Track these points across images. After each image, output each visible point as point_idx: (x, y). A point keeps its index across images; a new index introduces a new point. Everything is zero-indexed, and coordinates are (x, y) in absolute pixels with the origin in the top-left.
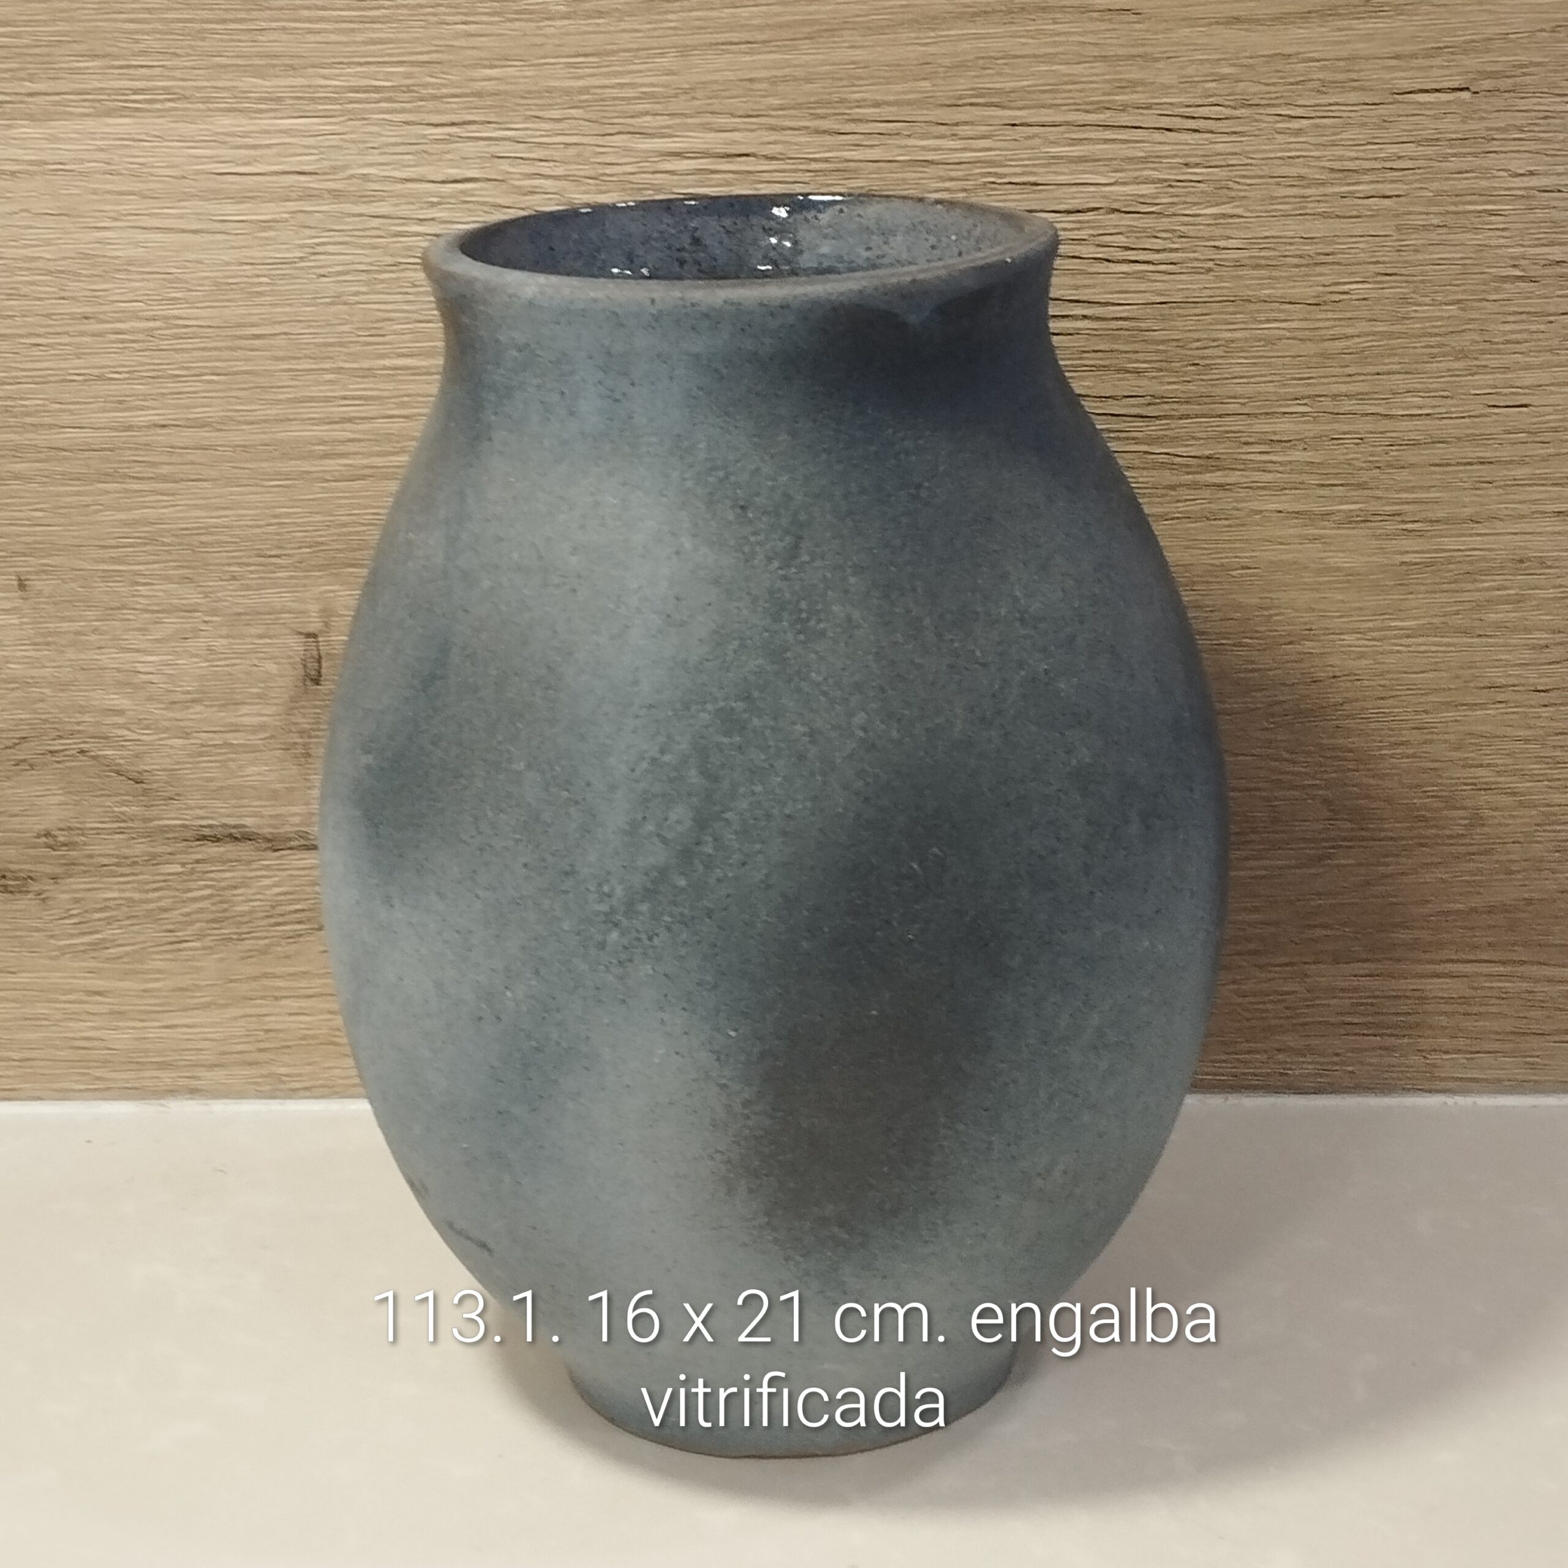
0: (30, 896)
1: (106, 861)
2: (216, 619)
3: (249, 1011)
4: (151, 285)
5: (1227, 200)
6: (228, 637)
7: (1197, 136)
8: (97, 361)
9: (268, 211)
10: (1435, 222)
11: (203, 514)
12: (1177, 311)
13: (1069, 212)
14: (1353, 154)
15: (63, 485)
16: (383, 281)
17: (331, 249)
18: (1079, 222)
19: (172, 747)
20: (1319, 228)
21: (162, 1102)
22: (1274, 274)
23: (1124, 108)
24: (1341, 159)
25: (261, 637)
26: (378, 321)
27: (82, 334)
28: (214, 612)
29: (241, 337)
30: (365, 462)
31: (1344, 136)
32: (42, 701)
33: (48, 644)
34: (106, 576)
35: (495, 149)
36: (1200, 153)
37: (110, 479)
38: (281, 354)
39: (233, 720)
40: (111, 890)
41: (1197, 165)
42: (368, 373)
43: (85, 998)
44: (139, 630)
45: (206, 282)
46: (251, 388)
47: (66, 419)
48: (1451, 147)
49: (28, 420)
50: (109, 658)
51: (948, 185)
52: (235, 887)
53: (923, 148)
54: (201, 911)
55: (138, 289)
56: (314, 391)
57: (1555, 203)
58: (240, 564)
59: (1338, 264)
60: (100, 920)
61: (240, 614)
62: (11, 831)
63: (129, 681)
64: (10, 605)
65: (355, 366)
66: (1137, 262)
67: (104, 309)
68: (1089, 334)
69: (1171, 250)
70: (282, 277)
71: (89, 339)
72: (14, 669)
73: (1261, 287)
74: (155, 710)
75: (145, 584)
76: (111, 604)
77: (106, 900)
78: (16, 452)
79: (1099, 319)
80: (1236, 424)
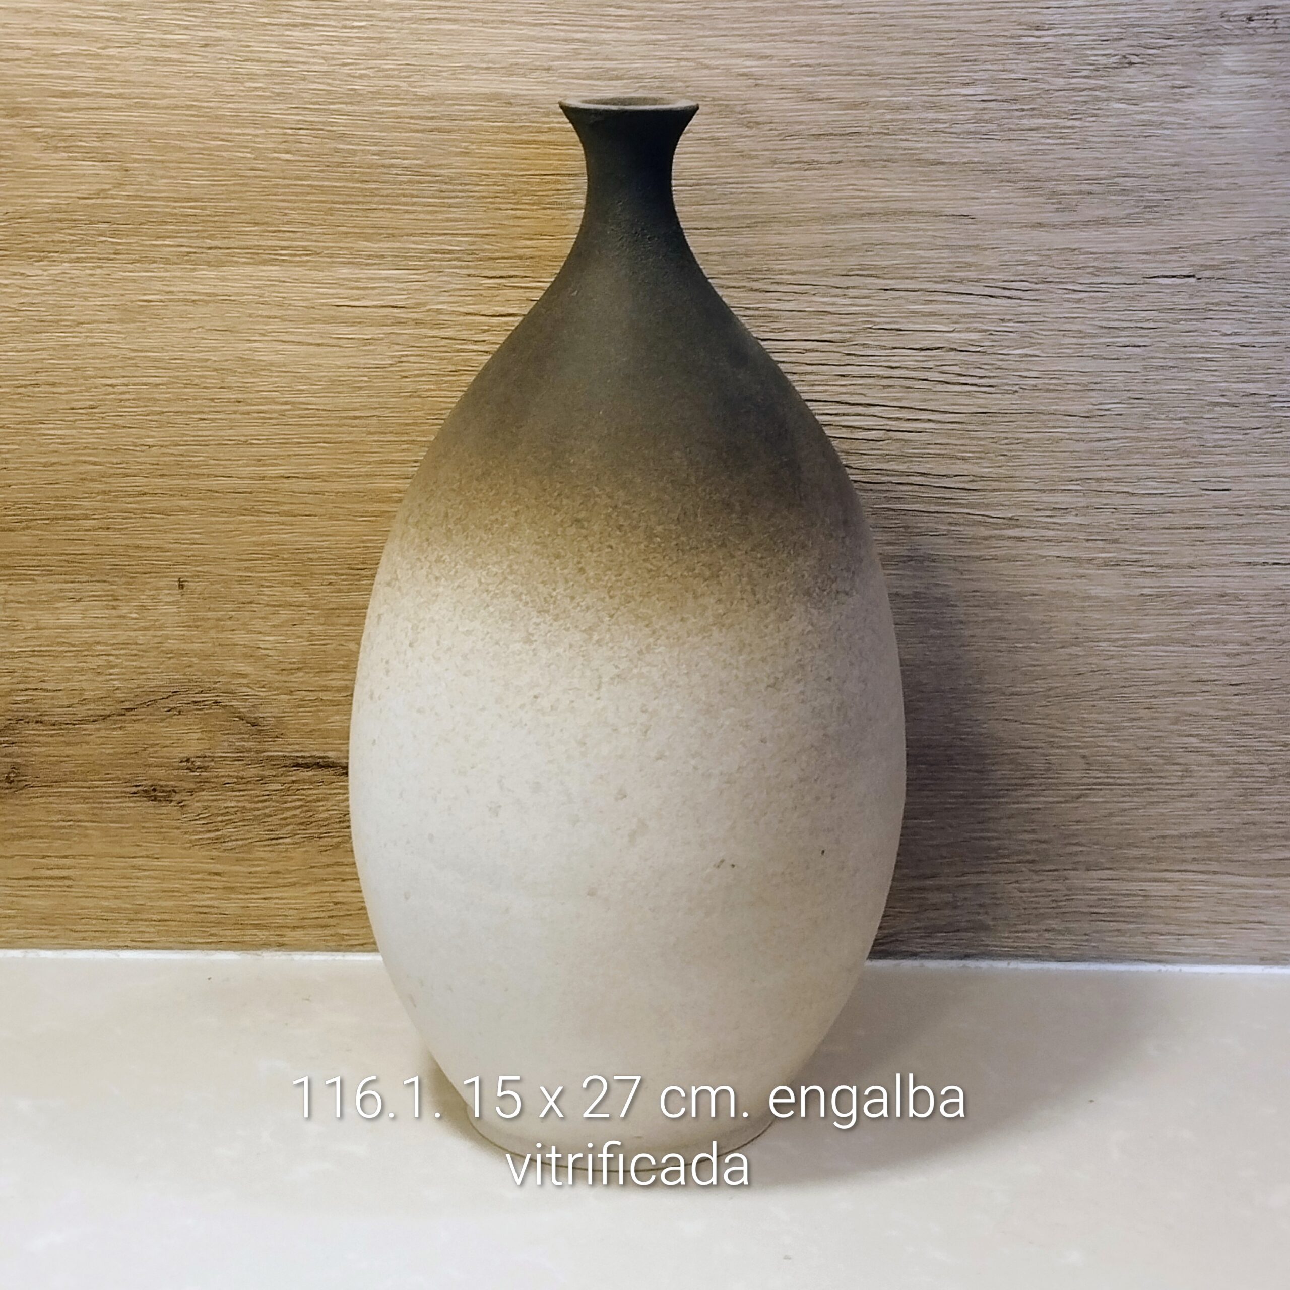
0: (173, 804)
1: (228, 780)
2: (316, 612)
3: (324, 889)
4: (285, 380)
5: (1027, 344)
6: (324, 624)
7: (1010, 301)
8: (244, 431)
9: (369, 332)
10: (1170, 364)
11: (311, 538)
12: (994, 419)
13: (921, 349)
14: (1116, 317)
15: (214, 516)
16: (446, 382)
17: (412, 359)
18: (928, 356)
19: (280, 700)
20: (1092, 366)
21: (259, 953)
22: (1060, 395)
23: (961, 281)
24: (1108, 320)
27: (235, 412)
28: (314, 607)
29: (346, 418)
31: (1109, 304)
32: (190, 666)
33: (197, 627)
34: (241, 581)
36: (1013, 312)
37: (248, 513)
38: (372, 430)
39: (324, 683)
40: (232, 800)
41: (1010, 320)
43: (209, 877)
44: (262, 618)
45: (324, 379)
46: (350, 453)
47: (219, 471)
48: (1181, 314)
49: (192, 471)
50: (241, 638)
51: (839, 328)
52: (319, 801)
53: (823, 303)
54: (293, 817)
55: (276, 383)
56: (396, 456)
57: (1251, 354)
58: (336, 574)
59: (1104, 390)
60: (222, 822)
61: (333, 609)
62: (162, 757)
63: (253, 654)
64: (172, 599)
65: (424, 439)
66: (966, 384)
67: (251, 396)
68: (932, 432)
69: (989, 377)
70: (377, 377)
71: (239, 416)
72: (172, 644)
73: (1051, 404)
74: (269, 673)
75: (267, 587)
76: (244, 600)
77: (226, 808)
78: (184, 493)
79: (940, 422)
80: (1029, 496)
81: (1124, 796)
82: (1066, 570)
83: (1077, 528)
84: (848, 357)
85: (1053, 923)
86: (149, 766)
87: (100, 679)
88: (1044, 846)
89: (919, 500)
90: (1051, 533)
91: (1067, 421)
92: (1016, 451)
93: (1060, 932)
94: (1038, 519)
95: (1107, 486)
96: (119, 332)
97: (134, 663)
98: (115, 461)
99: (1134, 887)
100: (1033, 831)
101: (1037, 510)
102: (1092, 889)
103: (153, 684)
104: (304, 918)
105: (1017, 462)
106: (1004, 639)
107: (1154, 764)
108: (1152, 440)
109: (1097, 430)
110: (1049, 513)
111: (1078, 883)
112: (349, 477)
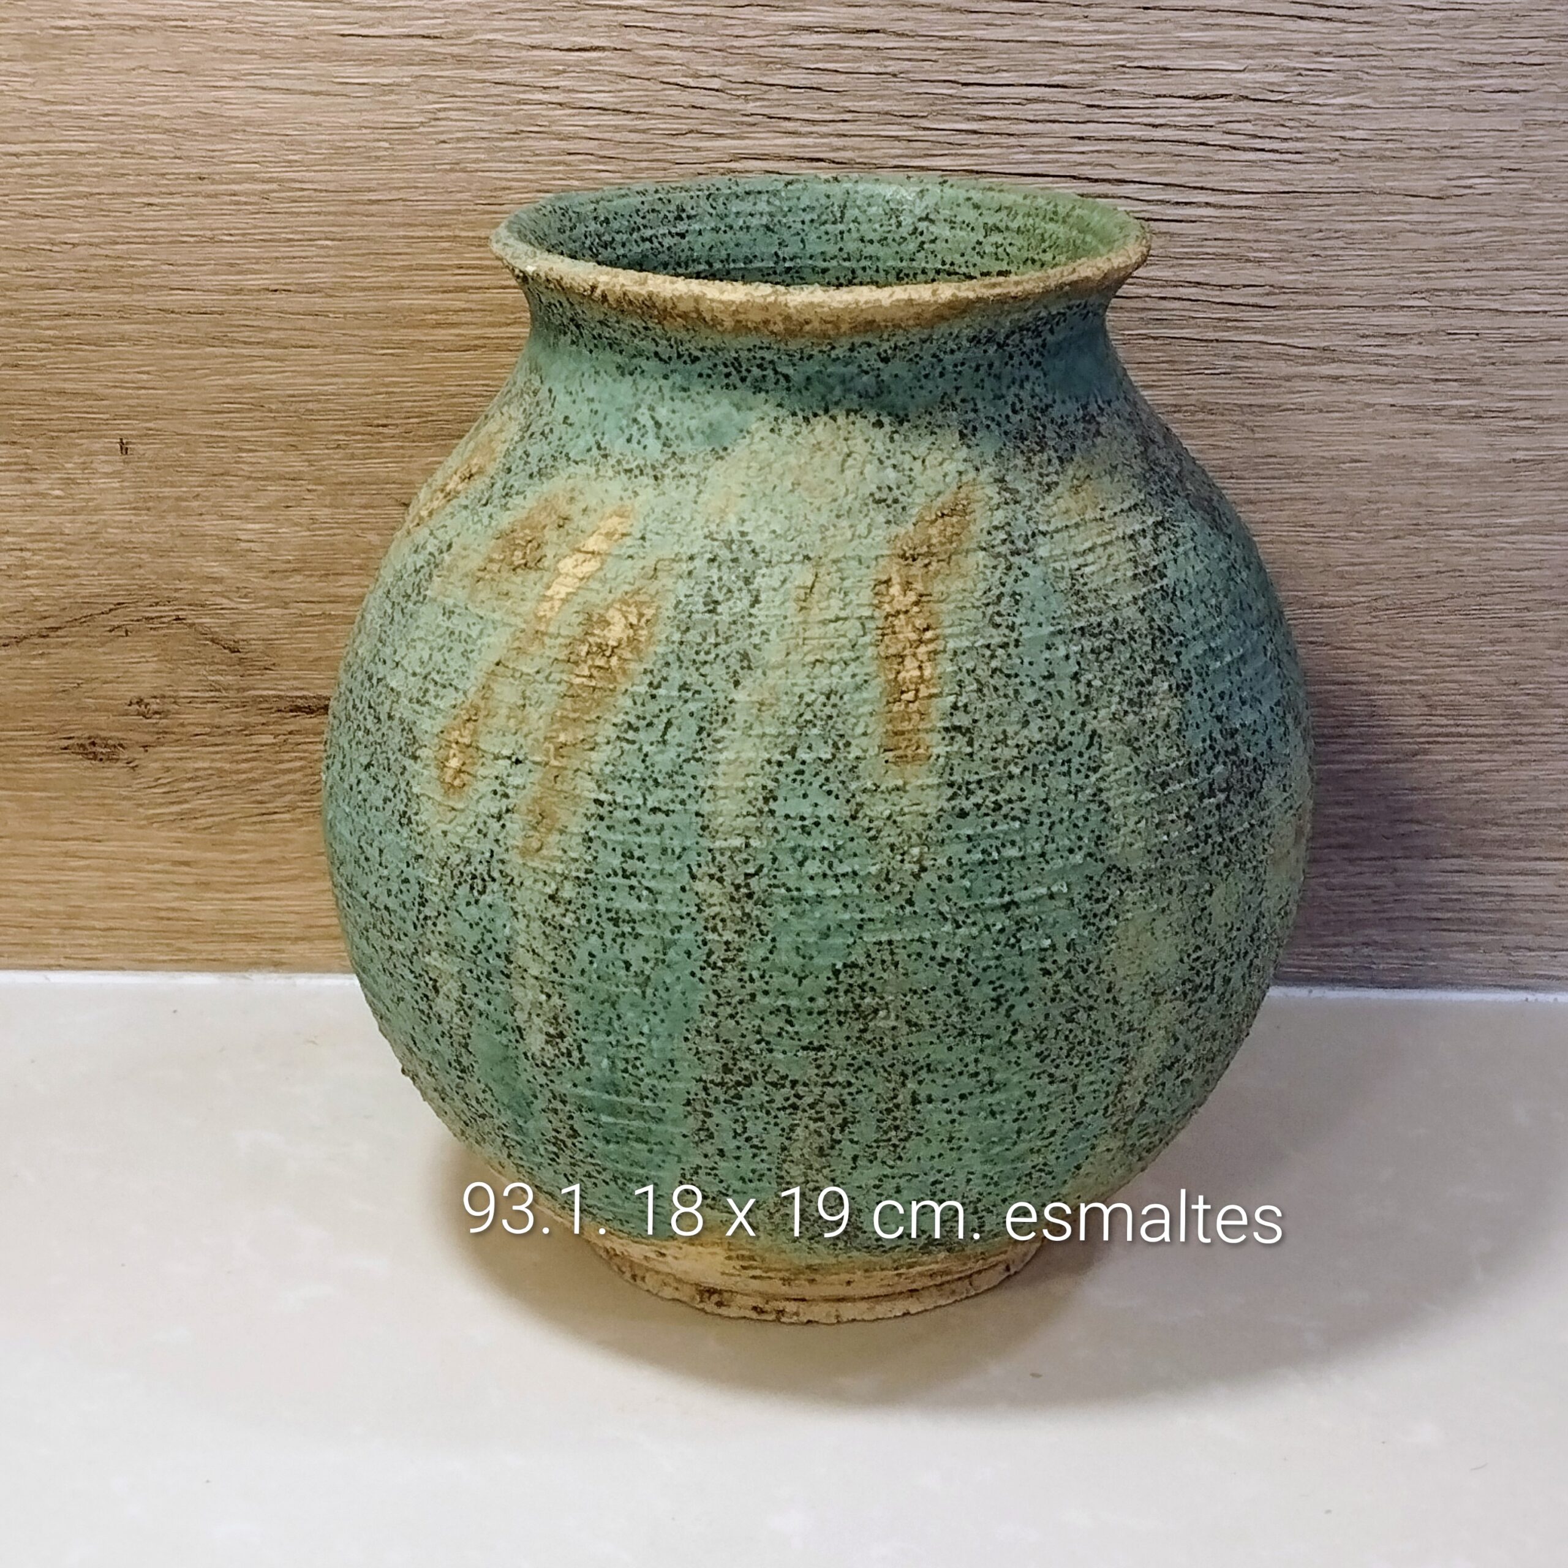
0: (119, 764)
1: (198, 730)
2: (319, 488)
4: (268, 146)
5: (1354, 90)
6: (331, 506)
7: (1330, 24)
8: (208, 222)
9: (389, 75)
11: (308, 380)
12: (1301, 201)
13: (1196, 98)
14: (1484, 48)
15: (170, 348)
16: (502, 149)
18: (1207, 108)
19: (269, 616)
20: (1446, 121)
22: (1401, 165)
24: (1473, 52)
25: (365, 507)
26: (496, 189)
27: (196, 194)
28: (318, 481)
29: (357, 203)
30: (478, 332)
31: (1475, 29)
32: (140, 566)
33: (148, 509)
34: (212, 442)
35: (622, 18)
36: (1333, 42)
37: (217, 343)
38: (397, 220)
39: (332, 591)
40: (203, 759)
41: (1328, 53)
43: (176, 869)
44: (241, 497)
45: (324, 145)
46: (363, 255)
47: (176, 281)
49: (137, 281)
50: (211, 525)
51: (1078, 67)
53: (1053, 29)
54: (293, 782)
55: (255, 150)
56: (428, 259)
58: (347, 433)
59: (1465, 158)
60: (189, 790)
61: (344, 483)
62: (105, 698)
63: (227, 550)
64: (108, 469)
65: (471, 234)
66: (1263, 150)
67: (218, 169)
68: (1211, 221)
69: (1298, 140)
70: (402, 141)
71: (200, 200)
72: (113, 534)
73: (1386, 178)
74: (255, 579)
75: (250, 451)
76: (216, 471)
77: (197, 769)
78: (124, 313)
79: (1222, 206)
80: (1352, 317)
81: (1481, 752)
82: (1405, 425)
83: (1420, 362)
84: (1090, 110)
85: (1376, 934)
86: (85, 709)
87: (11, 584)
88: (1365, 824)
89: (1192, 322)
90: (1383, 370)
91: (1408, 204)
92: (1332, 248)
93: (1385, 947)
94: (1365, 349)
95: (1466, 300)
96: (26, 75)
97: (59, 562)
98: (24, 265)
99: (1491, 881)
100: (1348, 803)
101: (1363, 336)
102: (1430, 886)
103: (85, 592)
104: (311, 927)
105: (1336, 265)
106: (1312, 526)
107: (1526, 707)
108: (1533, 232)
109: (1452, 217)
110: (1380, 341)
111: (1413, 877)
112: (364, 289)
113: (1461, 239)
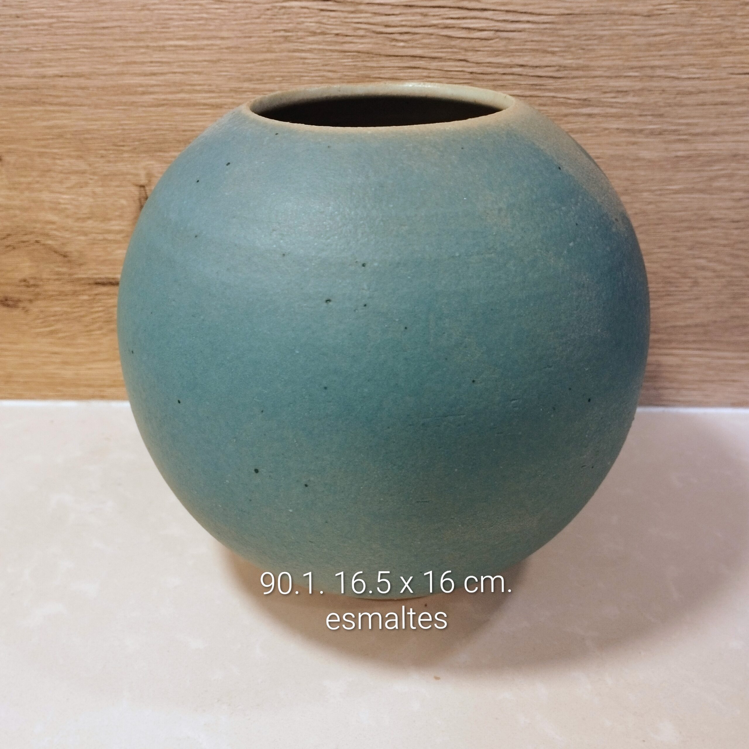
0: (20, 309)
1: (54, 293)
2: (95, 177)
6: (102, 186)
8: (25, 40)
11: (83, 123)
15: (14, 107)
19: (79, 240)
21: (89, 401)
25: (118, 187)
26: (165, 20)
27: (17, 26)
28: (94, 174)
30: (163, 97)
32: (16, 217)
33: (16, 189)
34: (41, 155)
37: (37, 104)
38: (117, 38)
39: (107, 228)
40: (58, 307)
42: (162, 49)
43: (50, 356)
44: (59, 182)
46: (104, 56)
47: (13, 72)
50: (45, 196)
54: (99, 317)
56: (135, 58)
58: (106, 150)
60: (54, 321)
61: (107, 175)
62: (8, 279)
63: (56, 208)
65: (155, 44)
67: (26, 12)
68: (530, 31)
71: (19, 29)
73: (622, 5)
74: (70, 222)
75: (59, 159)
76: (44, 169)
77: (55, 311)
80: (600, 82)
82: (623, 139)
83: (634, 106)
89: (519, 87)
90: (613, 110)
91: (632, 20)
92: (592, 45)
94: (605, 100)
95: (659, 72)
101: (605, 93)
105: (593, 54)
107: (674, 278)
108: (695, 35)
109: (654, 27)
110: (613, 95)
112: (105, 75)
113: (658, 39)
